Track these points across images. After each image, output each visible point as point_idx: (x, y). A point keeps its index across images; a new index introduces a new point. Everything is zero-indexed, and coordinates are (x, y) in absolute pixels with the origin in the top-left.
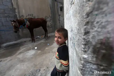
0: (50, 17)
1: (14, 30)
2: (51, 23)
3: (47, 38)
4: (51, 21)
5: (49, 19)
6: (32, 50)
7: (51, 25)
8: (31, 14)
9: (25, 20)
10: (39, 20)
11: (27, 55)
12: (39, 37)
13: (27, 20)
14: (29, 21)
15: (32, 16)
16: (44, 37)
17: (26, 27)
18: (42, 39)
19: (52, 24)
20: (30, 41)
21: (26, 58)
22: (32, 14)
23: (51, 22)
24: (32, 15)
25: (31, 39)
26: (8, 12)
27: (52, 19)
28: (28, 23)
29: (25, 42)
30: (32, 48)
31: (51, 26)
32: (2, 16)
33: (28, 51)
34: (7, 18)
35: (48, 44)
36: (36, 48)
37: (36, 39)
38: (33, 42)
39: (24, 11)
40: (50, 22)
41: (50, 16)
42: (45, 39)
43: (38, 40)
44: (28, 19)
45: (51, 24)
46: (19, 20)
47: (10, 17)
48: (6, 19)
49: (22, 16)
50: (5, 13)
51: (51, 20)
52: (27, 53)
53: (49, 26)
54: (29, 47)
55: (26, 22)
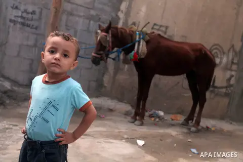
0: (234, 51)
1: (93, 54)
2: (232, 76)
3: (193, 129)
4: (231, 70)
5: (225, 60)
6: (127, 142)
7: (229, 86)
8: (161, 26)
9: (138, 36)
10: (187, 48)
11: (103, 148)
12: (161, 113)
13: (143, 39)
14: (147, 42)
15: (165, 33)
16: (181, 122)
17: (132, 57)
18: (173, 125)
19: (233, 81)
20: (127, 114)
21: (98, 155)
22: (167, 28)
23: (233, 73)
24: (164, 29)
25: (133, 111)
26: (100, 6)
27: (237, 64)
28: (142, 48)
29: (111, 110)
30: (126, 136)
31: (224, 90)
32: (82, 14)
33: (111, 141)
34: (92, 22)
35: (194, 151)
36: (141, 143)
37: (151, 116)
38: (137, 122)
39: (144, 9)
40: (228, 74)
41: (233, 46)
42: (185, 130)
43: (155, 124)
44: (147, 34)
45: (229, 80)
46: (119, 30)
47: (99, 20)
48: (89, 24)
49: (134, 24)
50: (91, 7)
51: (234, 67)
52: (106, 142)
53: (216, 87)
54: (117, 131)
55: (139, 42)
